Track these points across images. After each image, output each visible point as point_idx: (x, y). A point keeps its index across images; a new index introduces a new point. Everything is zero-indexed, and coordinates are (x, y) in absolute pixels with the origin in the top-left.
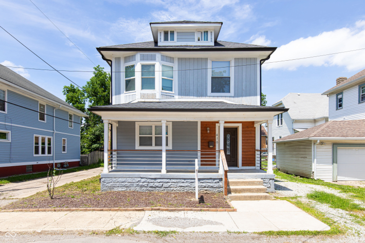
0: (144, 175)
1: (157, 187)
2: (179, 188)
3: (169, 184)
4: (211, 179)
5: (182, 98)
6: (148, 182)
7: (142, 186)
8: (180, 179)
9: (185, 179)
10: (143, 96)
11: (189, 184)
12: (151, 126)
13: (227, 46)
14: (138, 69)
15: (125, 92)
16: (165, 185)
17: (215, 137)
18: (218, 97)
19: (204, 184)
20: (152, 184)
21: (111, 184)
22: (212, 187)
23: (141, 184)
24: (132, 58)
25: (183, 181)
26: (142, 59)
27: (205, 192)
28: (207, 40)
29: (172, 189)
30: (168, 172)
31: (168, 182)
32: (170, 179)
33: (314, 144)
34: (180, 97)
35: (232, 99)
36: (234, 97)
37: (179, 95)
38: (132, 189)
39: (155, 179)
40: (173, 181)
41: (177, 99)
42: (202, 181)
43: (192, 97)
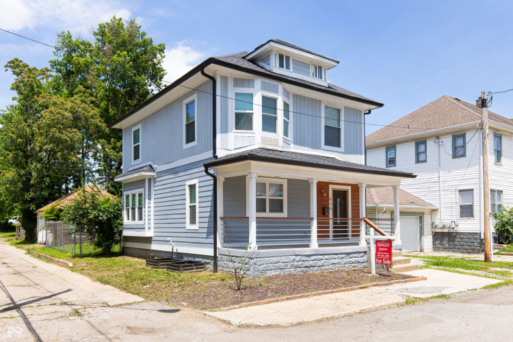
0: (299, 251)
1: (312, 266)
2: (331, 267)
3: (323, 261)
4: (358, 252)
5: (298, 149)
6: (303, 261)
7: (297, 267)
8: (332, 254)
9: (336, 254)
10: (264, 140)
11: (340, 260)
12: (265, 184)
13: (338, 91)
14: (257, 100)
15: (234, 130)
16: (320, 263)
17: (328, 202)
18: (330, 151)
19: (352, 260)
20: (306, 264)
21: (263, 266)
22: (359, 262)
23: (296, 263)
24: (249, 83)
25: (334, 256)
26: (263, 88)
27: (353, 268)
28: (321, 78)
29: (325, 267)
30: (320, 245)
31: (322, 259)
32: (323, 255)
33: (379, 212)
34: (295, 146)
35: (342, 155)
36: (344, 153)
37: (294, 144)
38: (287, 271)
39: (309, 256)
40: (326, 257)
41: (293, 148)
42: (351, 256)
43: (307, 148)
